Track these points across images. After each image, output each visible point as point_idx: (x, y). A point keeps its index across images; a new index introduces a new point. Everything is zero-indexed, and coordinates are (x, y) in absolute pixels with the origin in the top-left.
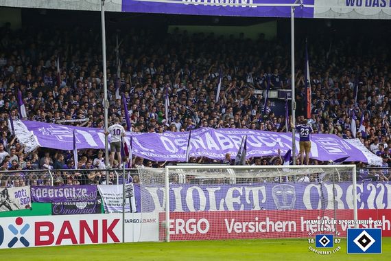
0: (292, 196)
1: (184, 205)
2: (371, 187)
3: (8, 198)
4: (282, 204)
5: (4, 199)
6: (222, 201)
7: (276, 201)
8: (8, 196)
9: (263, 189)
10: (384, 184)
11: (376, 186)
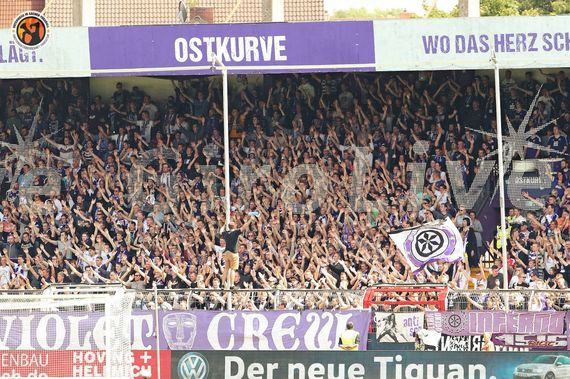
0: (192, 329)
1: (34, 340)
2: (313, 318)
3: (394, 326)
4: (175, 340)
5: (389, 327)
6: (89, 334)
7: (167, 335)
8: (394, 323)
9: (149, 318)
10: (333, 313)
11: (320, 316)
